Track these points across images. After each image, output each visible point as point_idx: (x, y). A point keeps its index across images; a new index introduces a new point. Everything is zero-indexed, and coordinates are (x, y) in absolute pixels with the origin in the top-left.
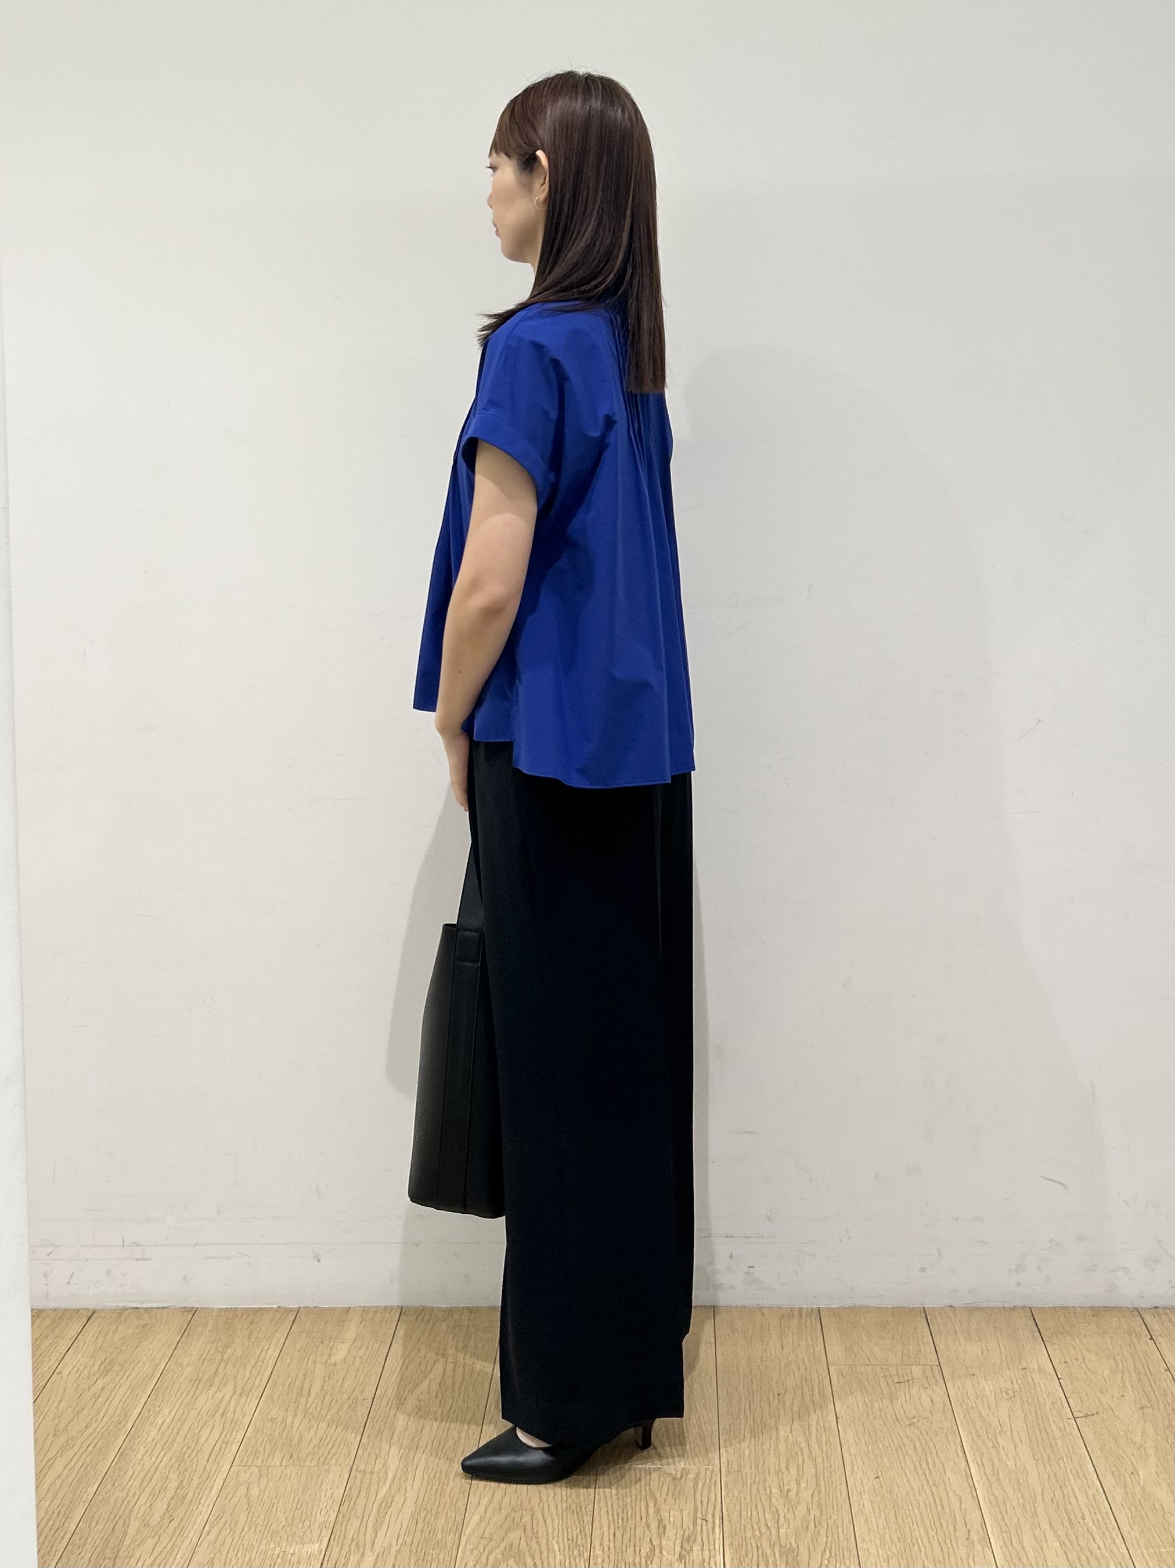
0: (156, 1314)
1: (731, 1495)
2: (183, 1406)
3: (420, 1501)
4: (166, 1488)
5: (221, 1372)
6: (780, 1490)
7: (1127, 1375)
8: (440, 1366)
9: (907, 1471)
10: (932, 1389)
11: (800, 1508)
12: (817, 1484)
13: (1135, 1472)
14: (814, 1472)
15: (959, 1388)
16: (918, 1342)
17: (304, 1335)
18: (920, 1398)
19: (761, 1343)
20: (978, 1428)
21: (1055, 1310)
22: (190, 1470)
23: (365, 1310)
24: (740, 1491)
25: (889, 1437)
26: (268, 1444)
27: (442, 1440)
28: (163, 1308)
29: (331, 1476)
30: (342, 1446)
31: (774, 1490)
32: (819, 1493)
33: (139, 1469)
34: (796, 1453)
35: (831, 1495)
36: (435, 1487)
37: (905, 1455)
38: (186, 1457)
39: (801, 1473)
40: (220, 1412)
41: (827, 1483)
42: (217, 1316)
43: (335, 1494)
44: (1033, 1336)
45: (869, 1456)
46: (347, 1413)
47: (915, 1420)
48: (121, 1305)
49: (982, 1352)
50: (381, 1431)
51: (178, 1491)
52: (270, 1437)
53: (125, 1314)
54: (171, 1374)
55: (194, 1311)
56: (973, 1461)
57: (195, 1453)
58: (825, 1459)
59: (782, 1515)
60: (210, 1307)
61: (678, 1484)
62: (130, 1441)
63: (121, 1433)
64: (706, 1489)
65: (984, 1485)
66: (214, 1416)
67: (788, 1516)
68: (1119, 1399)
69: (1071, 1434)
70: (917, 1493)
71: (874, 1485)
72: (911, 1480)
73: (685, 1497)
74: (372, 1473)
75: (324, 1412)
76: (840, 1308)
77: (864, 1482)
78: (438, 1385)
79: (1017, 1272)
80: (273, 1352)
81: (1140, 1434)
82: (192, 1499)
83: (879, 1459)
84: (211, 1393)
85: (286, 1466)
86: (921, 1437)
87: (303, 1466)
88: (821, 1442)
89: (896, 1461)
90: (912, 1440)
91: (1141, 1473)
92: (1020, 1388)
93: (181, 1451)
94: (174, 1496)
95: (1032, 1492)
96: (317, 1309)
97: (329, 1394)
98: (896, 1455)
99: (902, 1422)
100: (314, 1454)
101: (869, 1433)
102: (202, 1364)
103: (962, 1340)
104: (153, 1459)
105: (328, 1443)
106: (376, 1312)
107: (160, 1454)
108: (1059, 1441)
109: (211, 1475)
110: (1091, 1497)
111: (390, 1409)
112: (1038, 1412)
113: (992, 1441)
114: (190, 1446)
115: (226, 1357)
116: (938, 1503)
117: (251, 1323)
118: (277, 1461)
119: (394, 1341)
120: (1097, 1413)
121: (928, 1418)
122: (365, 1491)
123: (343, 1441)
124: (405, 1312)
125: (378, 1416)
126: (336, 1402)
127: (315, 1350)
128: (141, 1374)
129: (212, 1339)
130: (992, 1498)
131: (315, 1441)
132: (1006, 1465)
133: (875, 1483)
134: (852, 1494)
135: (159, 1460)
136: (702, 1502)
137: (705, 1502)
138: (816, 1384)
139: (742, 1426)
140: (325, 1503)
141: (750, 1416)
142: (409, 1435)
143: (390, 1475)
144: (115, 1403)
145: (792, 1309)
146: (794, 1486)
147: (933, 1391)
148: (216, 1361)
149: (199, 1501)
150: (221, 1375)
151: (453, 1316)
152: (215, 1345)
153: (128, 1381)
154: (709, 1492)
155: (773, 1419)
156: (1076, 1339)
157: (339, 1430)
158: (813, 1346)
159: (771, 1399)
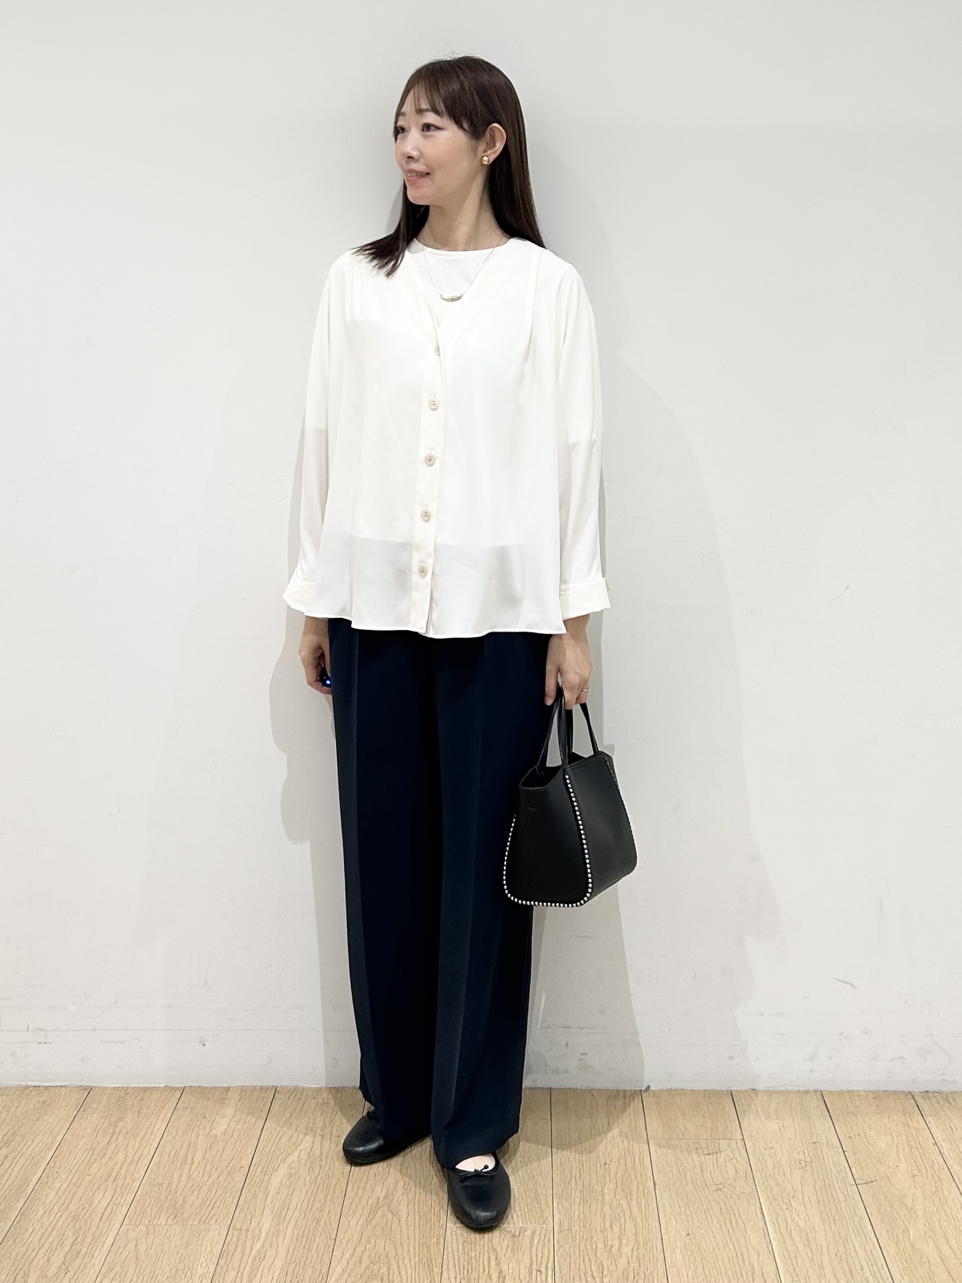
0: (54, 1091)
1: (562, 1250)
2: (78, 1172)
3: (289, 1256)
4: (62, 1244)
5: (113, 1142)
6: (605, 1246)
7: (901, 1149)
8: (309, 1138)
9: (714, 1230)
10: (736, 1159)
11: (621, 1261)
12: (637, 1242)
13: (906, 1231)
14: (634, 1230)
15: (759, 1159)
16: (725, 1120)
17: (189, 1110)
18: (726, 1168)
19: (590, 1120)
20: (775, 1192)
21: (842, 1094)
22: (84, 1228)
23: (243, 1089)
24: (570, 1246)
25: (699, 1200)
26: (155, 1204)
27: (311, 1202)
28: (62, 1086)
29: (211, 1233)
30: (221, 1207)
31: (600, 1246)
32: (638, 1249)
33: (38, 1227)
34: (619, 1214)
35: (648, 1250)
36: (303, 1243)
37: (712, 1215)
38: (80, 1217)
39: (623, 1233)
40: (112, 1178)
41: (645, 1239)
42: (110, 1094)
43: (214, 1249)
44: (822, 1114)
45: (681, 1216)
46: (226, 1179)
47: (720, 1186)
48: (24, 1083)
49: (780, 1129)
50: (256, 1195)
51: (74, 1247)
52: (157, 1200)
53: (26, 1092)
54: (68, 1145)
55: (90, 1089)
56: (770, 1221)
57: (87, 1215)
58: (644, 1219)
59: (605, 1268)
60: (104, 1086)
61: (517, 1240)
62: (30, 1202)
63: (21, 1197)
64: (541, 1243)
65: (778, 1241)
66: (106, 1180)
67: (610, 1267)
68: (893, 1169)
69: (853, 1199)
70: (722, 1247)
71: (685, 1241)
72: (717, 1237)
73: (522, 1252)
74: (248, 1230)
75: (205, 1178)
76: (658, 1091)
77: (676, 1239)
78: (307, 1156)
79: (811, 1059)
80: (160, 1125)
81: (911, 1200)
82: (86, 1254)
83: (689, 1218)
84: (104, 1161)
85: (171, 1225)
86: (726, 1201)
87: (186, 1225)
88: (641, 1204)
89: (704, 1221)
90: (718, 1203)
91: (912, 1232)
92: (811, 1159)
93: (77, 1211)
94: (69, 1251)
95: (819, 1246)
96: (200, 1089)
97: (210, 1162)
98: (704, 1217)
99: (710, 1189)
100: (196, 1214)
101: (682, 1196)
102: (97, 1136)
103: (763, 1118)
104: (52, 1218)
105: (209, 1205)
106: (253, 1092)
107: (57, 1213)
108: (843, 1204)
109: (103, 1233)
110: (869, 1251)
111: (264, 1175)
112: (826, 1178)
113: (787, 1204)
114: (85, 1207)
115: (118, 1129)
116: (740, 1258)
117: (141, 1100)
118: (163, 1221)
119: (268, 1117)
120: (876, 1181)
121: (732, 1184)
122: (241, 1247)
123: (222, 1203)
124: (279, 1091)
125: (254, 1181)
126: (217, 1169)
127: (198, 1123)
128: (40, 1144)
129: (106, 1114)
130: (785, 1252)
131: (197, 1203)
132: (798, 1224)
133: (686, 1240)
134: (666, 1249)
135: (56, 1220)
136: (537, 1256)
137: (540, 1256)
138: (637, 1156)
139: (573, 1191)
140: (205, 1258)
141: (580, 1182)
142: (281, 1197)
143: (264, 1234)
144: (16, 1170)
145: (618, 1091)
146: (617, 1243)
147: (737, 1161)
148: (109, 1133)
149: (92, 1255)
150: (113, 1147)
151: (321, 1095)
152: (107, 1119)
153: (29, 1151)
154: (544, 1246)
155: (600, 1185)
156: (859, 1117)
157: (219, 1193)
158: (635, 1123)
159: (598, 1168)
